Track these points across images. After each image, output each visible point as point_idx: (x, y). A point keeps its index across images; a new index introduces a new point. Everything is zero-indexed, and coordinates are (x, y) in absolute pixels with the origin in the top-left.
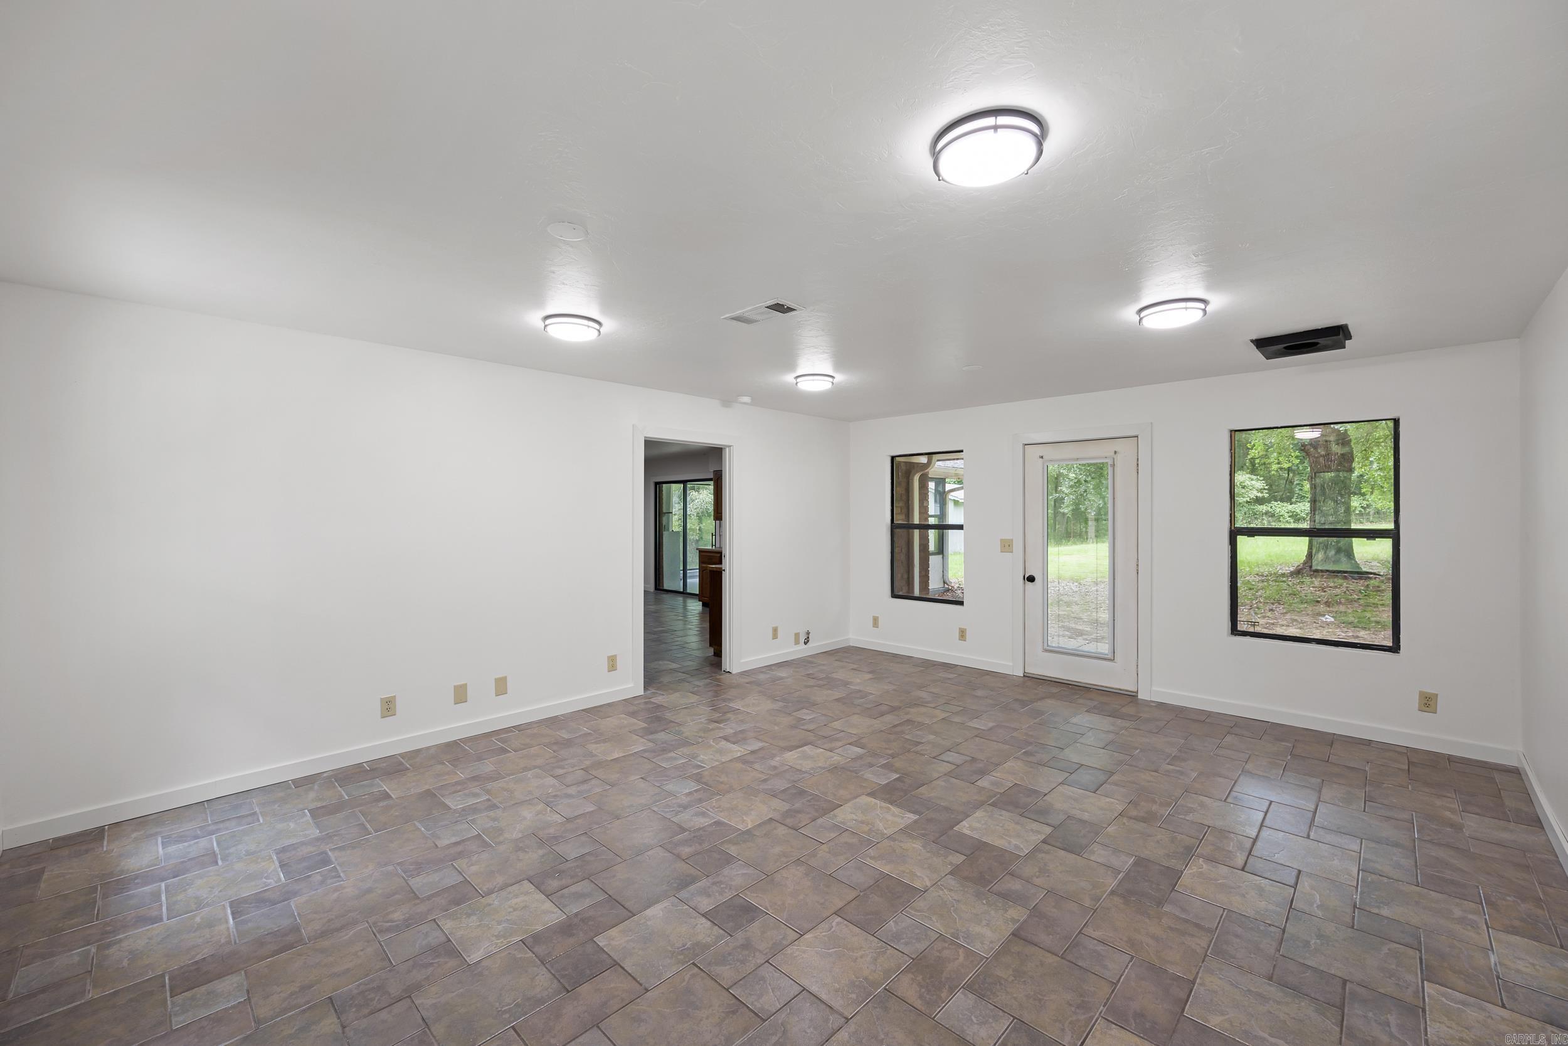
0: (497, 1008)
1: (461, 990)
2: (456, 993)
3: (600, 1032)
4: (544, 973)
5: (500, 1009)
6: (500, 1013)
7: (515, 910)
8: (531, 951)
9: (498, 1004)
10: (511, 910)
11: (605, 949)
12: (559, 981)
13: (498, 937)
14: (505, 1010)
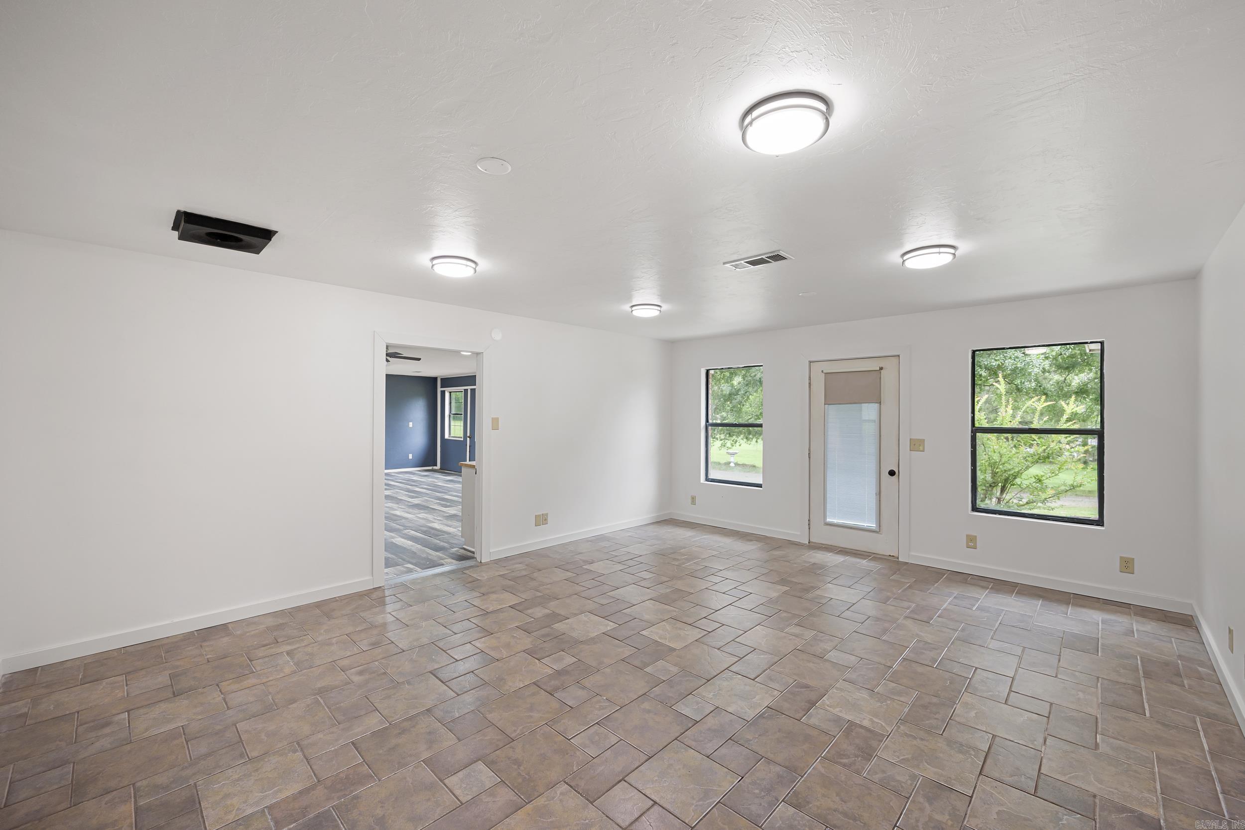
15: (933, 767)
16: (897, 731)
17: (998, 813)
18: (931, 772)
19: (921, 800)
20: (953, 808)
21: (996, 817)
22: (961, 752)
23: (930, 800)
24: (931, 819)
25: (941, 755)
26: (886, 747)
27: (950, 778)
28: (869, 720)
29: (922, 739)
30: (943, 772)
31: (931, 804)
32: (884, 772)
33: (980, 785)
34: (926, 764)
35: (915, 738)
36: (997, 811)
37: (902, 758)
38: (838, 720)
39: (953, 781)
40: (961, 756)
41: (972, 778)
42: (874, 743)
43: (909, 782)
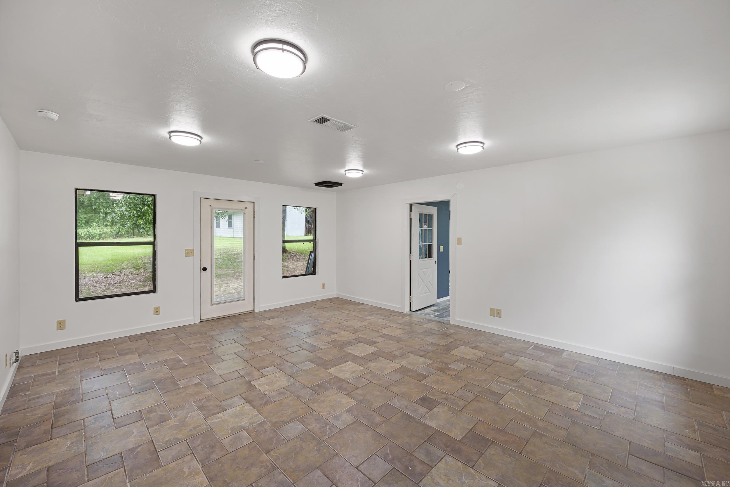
0: (516, 462)
1: (516, 480)
2: (518, 481)
3: (505, 429)
4: (488, 452)
5: (515, 461)
6: (517, 460)
7: (449, 479)
8: (477, 461)
9: (513, 462)
10: (450, 482)
11: (464, 435)
12: (489, 446)
13: (474, 479)
14: (514, 459)
15: (173, 425)
16: (204, 424)
17: (133, 433)
18: (172, 422)
19: (165, 413)
20: (151, 420)
21: (133, 431)
22: (169, 440)
23: (162, 416)
24: (155, 412)
25: (175, 432)
26: (199, 415)
27: (162, 427)
28: (221, 417)
29: (190, 430)
30: (167, 427)
31: (160, 415)
32: (188, 409)
33: (148, 436)
34: (177, 423)
35: (194, 428)
36: (134, 433)
37: (188, 417)
38: (231, 406)
39: (160, 427)
40: (167, 439)
41: (153, 435)
42: (205, 412)
43: (175, 414)
